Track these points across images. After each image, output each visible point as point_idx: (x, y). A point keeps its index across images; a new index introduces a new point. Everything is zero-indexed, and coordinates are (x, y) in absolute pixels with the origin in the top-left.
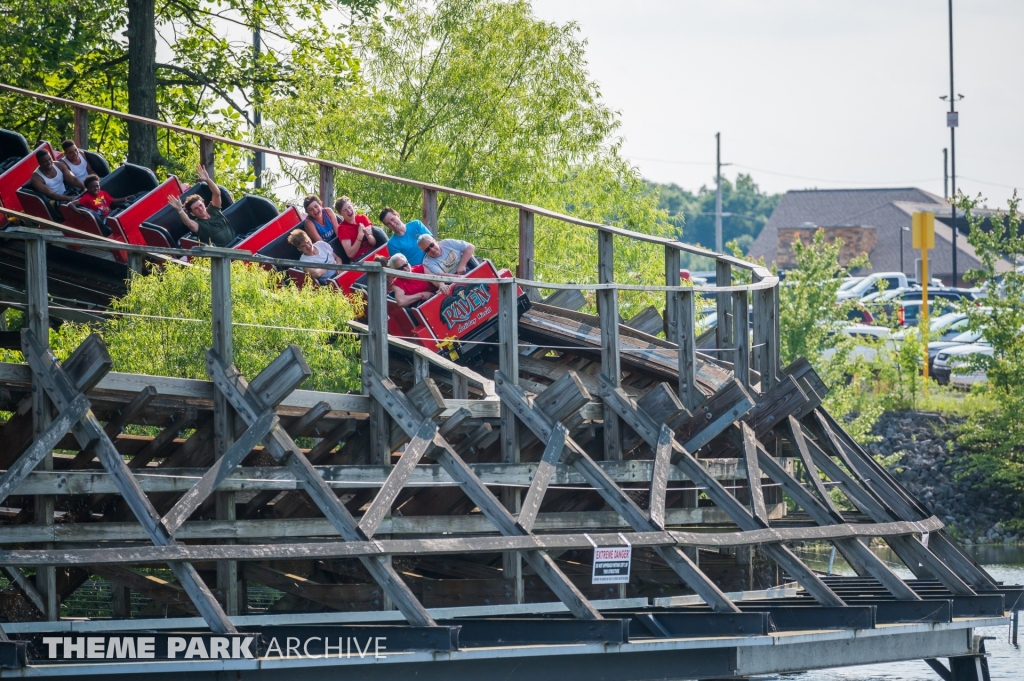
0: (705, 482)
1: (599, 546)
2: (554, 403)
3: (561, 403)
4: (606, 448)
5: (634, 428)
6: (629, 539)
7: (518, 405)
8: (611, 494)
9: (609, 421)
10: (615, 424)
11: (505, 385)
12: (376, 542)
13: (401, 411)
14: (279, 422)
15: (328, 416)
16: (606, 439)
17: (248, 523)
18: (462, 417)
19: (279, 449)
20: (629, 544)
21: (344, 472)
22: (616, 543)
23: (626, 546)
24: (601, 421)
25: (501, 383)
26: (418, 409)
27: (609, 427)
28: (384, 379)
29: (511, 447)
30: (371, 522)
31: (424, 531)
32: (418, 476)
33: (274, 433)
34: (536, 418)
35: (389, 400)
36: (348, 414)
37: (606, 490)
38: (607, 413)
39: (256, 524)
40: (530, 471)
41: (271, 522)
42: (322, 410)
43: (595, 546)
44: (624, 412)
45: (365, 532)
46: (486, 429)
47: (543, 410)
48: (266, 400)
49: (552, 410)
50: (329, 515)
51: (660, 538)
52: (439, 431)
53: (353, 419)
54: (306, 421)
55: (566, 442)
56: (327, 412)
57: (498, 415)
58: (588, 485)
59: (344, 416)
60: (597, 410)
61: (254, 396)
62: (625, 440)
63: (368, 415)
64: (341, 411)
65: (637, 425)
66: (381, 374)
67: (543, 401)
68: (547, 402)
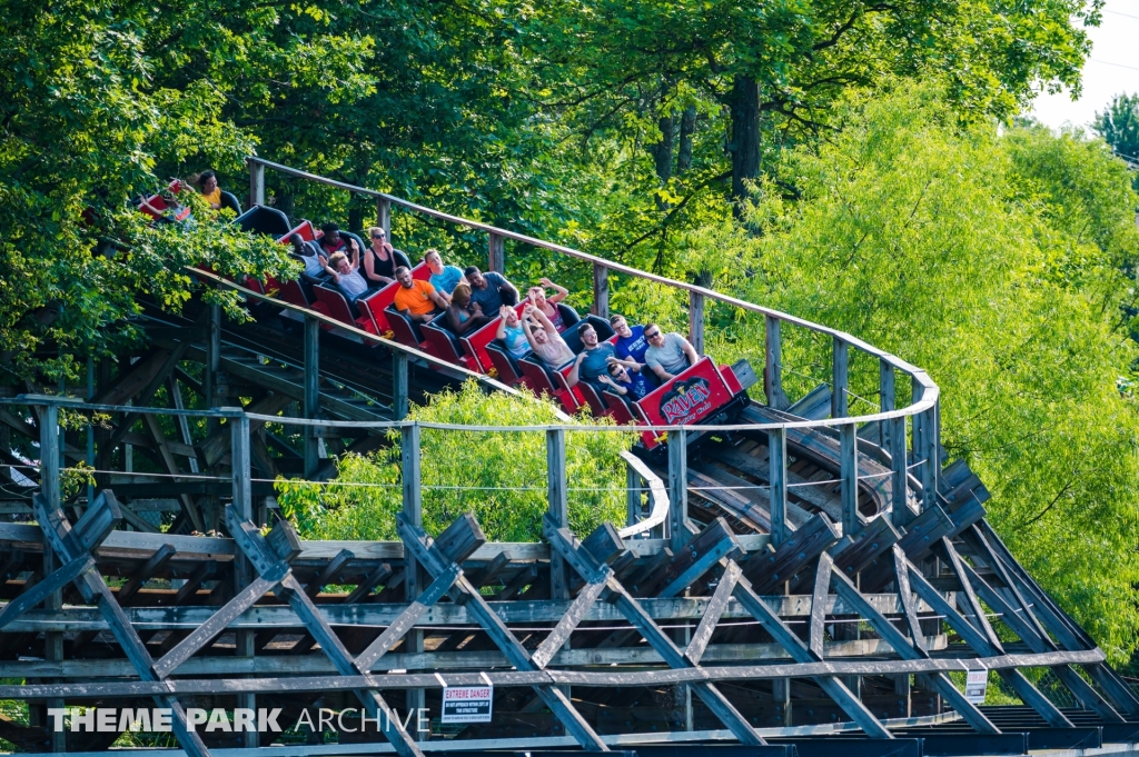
0: (639, 621)
1: (449, 686)
2: (452, 544)
3: (458, 544)
4: (553, 587)
5: (575, 567)
6: (492, 680)
7: (416, 546)
8: (497, 634)
9: (555, 560)
10: (560, 563)
11: (405, 526)
12: (168, 682)
13: (255, 553)
14: (96, 565)
15: (174, 558)
16: (553, 578)
17: (77, 663)
18: (343, 559)
19: (88, 591)
20: (490, 683)
21: (189, 613)
22: (474, 682)
23: (487, 685)
24: (548, 561)
25: (401, 525)
26: (275, 551)
27: (556, 566)
28: (244, 521)
29: (413, 588)
30: (169, 662)
31: (296, 670)
32: (283, 617)
33: (86, 577)
34: (432, 560)
35: (246, 542)
36: (209, 555)
37: (493, 630)
38: (553, 553)
39: (87, 664)
40: (430, 611)
41: (104, 662)
42: (165, 553)
43: (444, 684)
44: (566, 552)
45: (158, 672)
46: (384, 569)
47: (442, 551)
48: (85, 544)
49: (450, 551)
50: (130, 655)
51: (534, 677)
52: (292, 573)
53: (214, 561)
54: (153, 563)
55: (458, 583)
56: (172, 554)
57: (403, 556)
58: (478, 625)
59: (203, 558)
60: (541, 550)
61: (74, 540)
62: (572, 580)
63: (233, 557)
64: (200, 554)
65: (577, 565)
66: (242, 517)
67: (442, 542)
68: (446, 543)
